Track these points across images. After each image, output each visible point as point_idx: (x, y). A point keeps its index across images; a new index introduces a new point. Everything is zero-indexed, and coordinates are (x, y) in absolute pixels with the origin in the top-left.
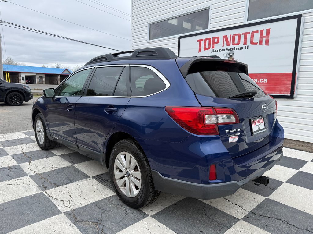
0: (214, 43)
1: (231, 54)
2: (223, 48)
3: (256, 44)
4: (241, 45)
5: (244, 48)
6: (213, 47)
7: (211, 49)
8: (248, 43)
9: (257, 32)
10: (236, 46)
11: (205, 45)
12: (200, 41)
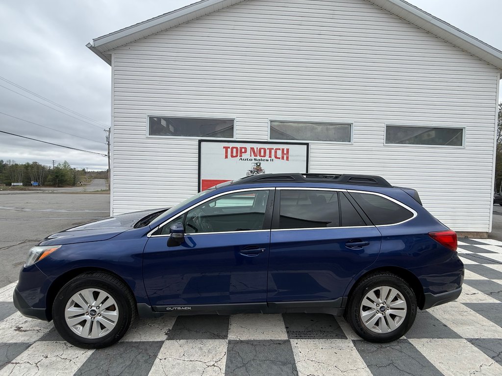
0: (241, 152)
1: (258, 164)
2: (251, 158)
3: (279, 158)
4: (267, 157)
5: (269, 160)
6: (241, 156)
7: (239, 157)
8: (273, 157)
9: (280, 149)
10: (263, 158)
11: (232, 152)
12: (227, 148)
